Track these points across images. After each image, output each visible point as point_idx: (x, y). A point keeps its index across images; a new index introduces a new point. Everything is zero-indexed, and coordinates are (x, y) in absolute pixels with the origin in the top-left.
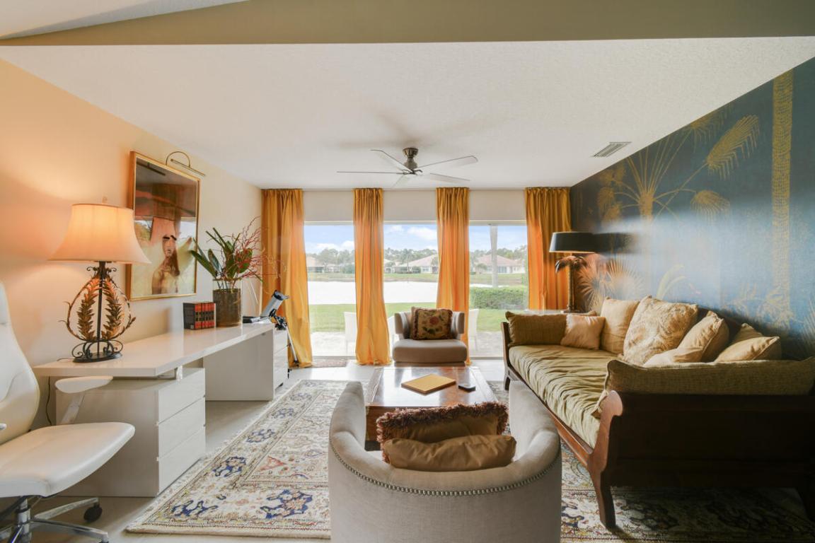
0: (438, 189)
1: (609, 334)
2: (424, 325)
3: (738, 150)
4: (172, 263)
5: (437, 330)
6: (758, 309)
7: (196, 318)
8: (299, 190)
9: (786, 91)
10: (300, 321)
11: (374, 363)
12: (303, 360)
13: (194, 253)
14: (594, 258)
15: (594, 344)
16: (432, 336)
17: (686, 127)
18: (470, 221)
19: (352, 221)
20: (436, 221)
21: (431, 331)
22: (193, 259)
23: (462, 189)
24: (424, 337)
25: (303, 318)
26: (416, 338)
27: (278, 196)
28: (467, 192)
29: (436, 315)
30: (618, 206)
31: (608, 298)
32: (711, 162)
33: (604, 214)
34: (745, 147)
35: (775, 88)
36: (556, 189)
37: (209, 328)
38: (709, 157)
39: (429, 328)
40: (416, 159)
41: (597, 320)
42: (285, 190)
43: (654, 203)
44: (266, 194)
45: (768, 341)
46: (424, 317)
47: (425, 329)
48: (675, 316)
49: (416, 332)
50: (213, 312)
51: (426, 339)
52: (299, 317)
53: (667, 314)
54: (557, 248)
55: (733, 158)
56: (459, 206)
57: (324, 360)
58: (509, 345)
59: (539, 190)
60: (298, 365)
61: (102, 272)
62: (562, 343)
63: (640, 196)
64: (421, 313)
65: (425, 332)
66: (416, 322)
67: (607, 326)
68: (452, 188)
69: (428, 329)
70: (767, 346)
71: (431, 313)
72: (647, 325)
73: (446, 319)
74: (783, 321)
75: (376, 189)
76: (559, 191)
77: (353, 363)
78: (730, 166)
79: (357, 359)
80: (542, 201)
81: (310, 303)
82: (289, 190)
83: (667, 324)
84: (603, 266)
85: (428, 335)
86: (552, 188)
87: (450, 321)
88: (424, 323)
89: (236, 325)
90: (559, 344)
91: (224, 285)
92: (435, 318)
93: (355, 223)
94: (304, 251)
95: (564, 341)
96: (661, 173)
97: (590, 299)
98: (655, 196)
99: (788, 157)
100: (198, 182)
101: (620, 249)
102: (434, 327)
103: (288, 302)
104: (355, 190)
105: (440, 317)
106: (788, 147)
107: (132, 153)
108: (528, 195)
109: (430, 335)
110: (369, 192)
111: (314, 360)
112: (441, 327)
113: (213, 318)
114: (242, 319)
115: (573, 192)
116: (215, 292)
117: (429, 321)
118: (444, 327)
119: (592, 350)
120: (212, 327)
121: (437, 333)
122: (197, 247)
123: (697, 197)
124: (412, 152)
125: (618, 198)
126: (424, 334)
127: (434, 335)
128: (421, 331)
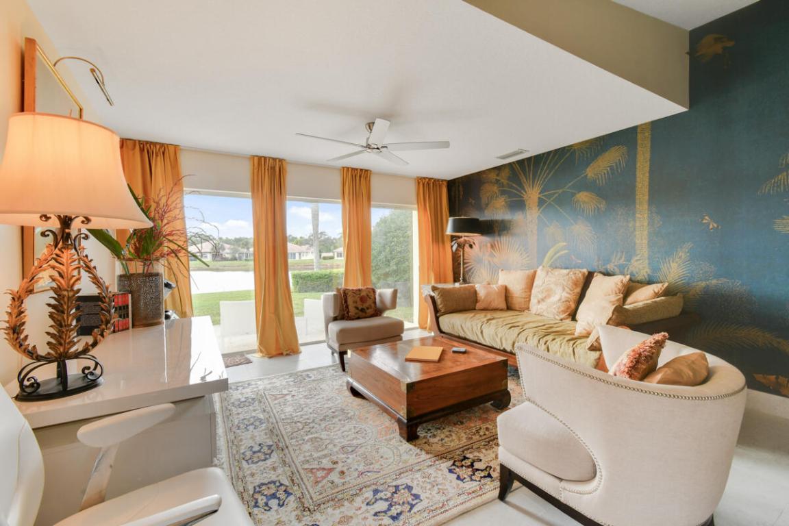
0: (343, 168)
1: (512, 297)
2: (355, 305)
3: (611, 168)
5: (368, 308)
6: (626, 269)
8: (176, 147)
9: (647, 134)
11: (285, 353)
15: (504, 306)
16: (364, 314)
17: (568, 147)
18: (372, 203)
19: (250, 194)
20: (340, 201)
21: (362, 310)
23: (366, 171)
24: (357, 316)
26: (349, 318)
28: (370, 174)
29: (364, 294)
30: (503, 199)
31: (502, 270)
32: (590, 172)
33: (487, 205)
34: (616, 165)
35: (639, 130)
36: (438, 180)
37: (123, 330)
38: (588, 170)
41: (500, 287)
42: (155, 144)
43: (539, 198)
45: (663, 286)
46: (353, 296)
47: (357, 308)
48: (573, 277)
49: (348, 313)
51: (358, 318)
53: (567, 277)
54: (454, 230)
55: (608, 172)
56: (363, 187)
58: (438, 315)
59: (427, 179)
62: (477, 308)
63: (526, 192)
64: (349, 294)
65: (357, 311)
66: (346, 301)
67: (509, 290)
68: (357, 169)
69: (360, 308)
70: (663, 289)
71: (358, 292)
72: (552, 286)
74: (644, 276)
76: (441, 183)
77: (256, 357)
78: (605, 177)
79: (261, 352)
80: (429, 190)
82: (162, 145)
83: (570, 283)
84: (486, 246)
85: (360, 314)
87: (375, 299)
88: (354, 302)
90: (475, 309)
92: (364, 296)
93: (253, 197)
95: (478, 306)
96: (546, 178)
97: (472, 273)
98: (540, 193)
99: (647, 175)
101: (505, 232)
102: (365, 306)
104: (253, 157)
105: (368, 295)
106: (647, 169)
108: (419, 183)
109: (362, 314)
112: (370, 306)
113: (128, 316)
115: (452, 184)
116: (121, 279)
117: (358, 300)
119: (502, 310)
120: (128, 329)
121: (368, 311)
123: (578, 196)
124: (371, 128)
125: (503, 193)
126: (356, 314)
127: (366, 313)
128: (353, 311)
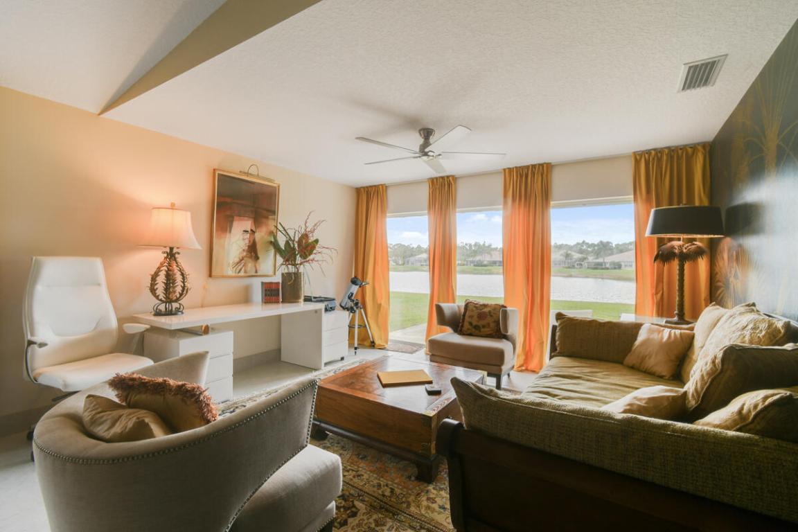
2: (470, 320)
5: (484, 327)
8: (383, 186)
10: (379, 306)
12: (377, 342)
13: (273, 244)
14: (728, 243)
16: (477, 332)
21: (477, 327)
22: (273, 250)
23: (542, 165)
24: (469, 332)
25: (383, 302)
26: (463, 333)
27: (367, 193)
28: (547, 168)
29: (486, 310)
30: (747, 160)
33: (735, 176)
36: (683, 148)
37: (275, 302)
39: (474, 323)
41: (678, 336)
42: (371, 186)
43: (778, 146)
44: (359, 191)
46: (473, 311)
47: (471, 324)
49: (462, 326)
50: (278, 290)
51: (471, 335)
52: (379, 302)
53: (740, 333)
54: (656, 230)
56: (538, 186)
57: (401, 345)
58: (553, 354)
59: (653, 152)
60: (374, 346)
61: (171, 255)
62: (625, 363)
63: (766, 139)
64: (470, 307)
65: (469, 327)
66: (464, 315)
68: (528, 167)
71: (481, 308)
73: (496, 315)
75: (448, 177)
76: (690, 150)
77: (423, 351)
80: (659, 167)
81: (391, 290)
82: (375, 186)
84: (733, 256)
85: (473, 331)
86: (677, 147)
88: (471, 317)
89: (298, 302)
90: (622, 363)
91: (292, 269)
92: (484, 313)
93: (429, 213)
94: (386, 240)
98: (778, 135)
100: (279, 186)
102: (481, 323)
104: (429, 179)
105: (490, 312)
107: (214, 170)
108: (637, 162)
109: (475, 332)
110: (441, 180)
111: (389, 343)
112: (489, 324)
113: (278, 295)
114: (303, 298)
115: (713, 148)
116: (284, 275)
117: (476, 317)
118: (492, 325)
120: (279, 302)
121: (482, 330)
124: (427, 133)
125: (746, 148)
126: (468, 329)
127: (480, 331)
128: (466, 325)
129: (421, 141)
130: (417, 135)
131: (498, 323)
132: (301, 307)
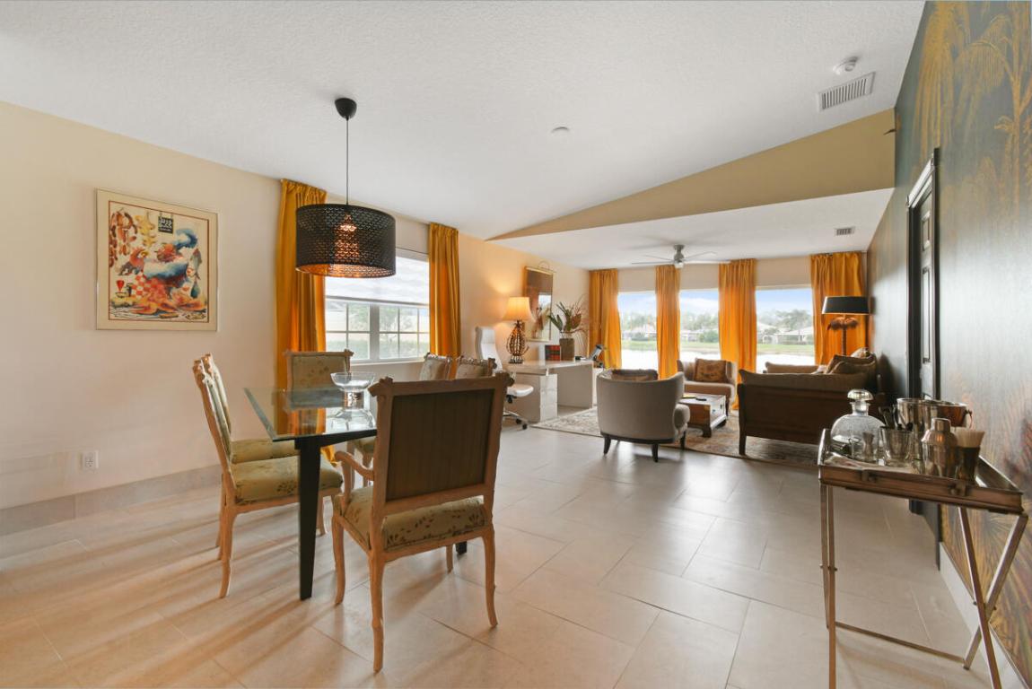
2: (701, 371)
4: (540, 323)
5: (713, 375)
7: (552, 353)
8: (615, 270)
13: (550, 317)
18: (757, 287)
19: (654, 291)
21: (707, 376)
22: (549, 320)
23: (749, 260)
26: (695, 380)
27: (601, 275)
28: (753, 262)
37: (557, 360)
40: (683, 252)
42: (605, 270)
44: (592, 273)
46: (702, 365)
47: (702, 374)
49: (695, 376)
50: (560, 351)
51: (702, 381)
54: (828, 311)
56: (746, 276)
61: (519, 326)
64: (700, 363)
65: (702, 376)
66: (696, 368)
68: (739, 260)
69: (706, 374)
71: (709, 363)
73: (721, 369)
75: (673, 266)
82: (609, 270)
85: (705, 379)
87: (724, 369)
88: (702, 369)
89: (572, 360)
91: (565, 336)
92: (711, 366)
93: (656, 292)
100: (553, 276)
102: (710, 373)
103: (606, 352)
104: (656, 267)
105: (715, 365)
107: (525, 268)
108: (813, 261)
110: (667, 268)
112: (715, 373)
113: (560, 355)
114: (575, 357)
116: (561, 340)
117: (705, 368)
118: (718, 374)
120: (559, 359)
121: (712, 377)
122: (551, 313)
124: (680, 248)
127: (709, 378)
128: (699, 375)
129: (675, 252)
130: (672, 248)
131: (723, 372)
132: (574, 363)
